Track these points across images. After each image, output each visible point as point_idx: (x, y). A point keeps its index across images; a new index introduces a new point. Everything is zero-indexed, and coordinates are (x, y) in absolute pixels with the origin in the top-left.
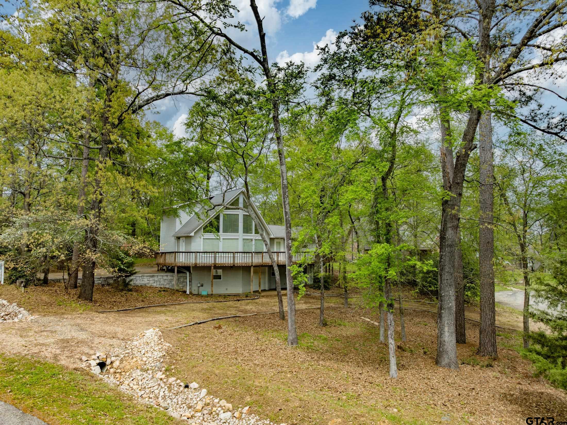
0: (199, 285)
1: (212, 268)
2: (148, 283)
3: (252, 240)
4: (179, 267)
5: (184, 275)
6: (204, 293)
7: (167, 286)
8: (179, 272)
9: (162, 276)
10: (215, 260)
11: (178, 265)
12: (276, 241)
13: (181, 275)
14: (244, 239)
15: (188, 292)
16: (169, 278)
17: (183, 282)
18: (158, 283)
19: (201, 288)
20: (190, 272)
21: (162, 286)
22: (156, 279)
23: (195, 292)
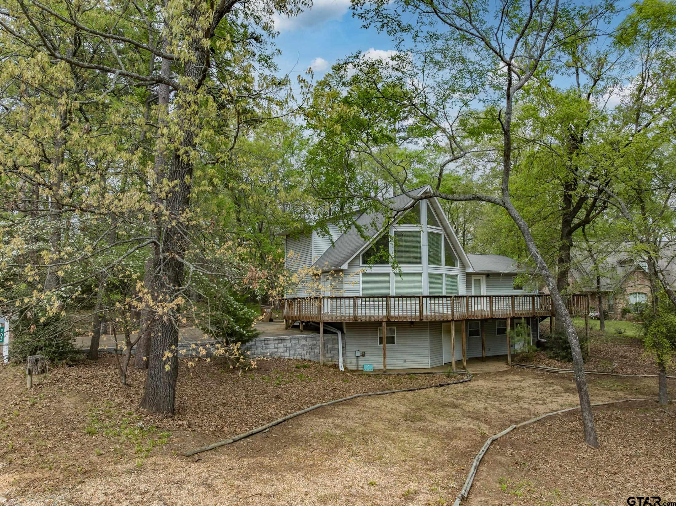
0: (358, 354)
1: (384, 324)
2: (276, 352)
3: (441, 275)
4: (326, 324)
5: (333, 337)
6: (368, 368)
7: (307, 357)
8: (326, 332)
9: (298, 339)
10: (389, 311)
11: (326, 319)
12: (473, 278)
13: (329, 336)
14: (430, 275)
15: (342, 368)
16: (310, 342)
17: (332, 349)
18: (293, 352)
19: (361, 359)
20: (343, 332)
21: (299, 357)
22: (289, 345)
23: (353, 367)
